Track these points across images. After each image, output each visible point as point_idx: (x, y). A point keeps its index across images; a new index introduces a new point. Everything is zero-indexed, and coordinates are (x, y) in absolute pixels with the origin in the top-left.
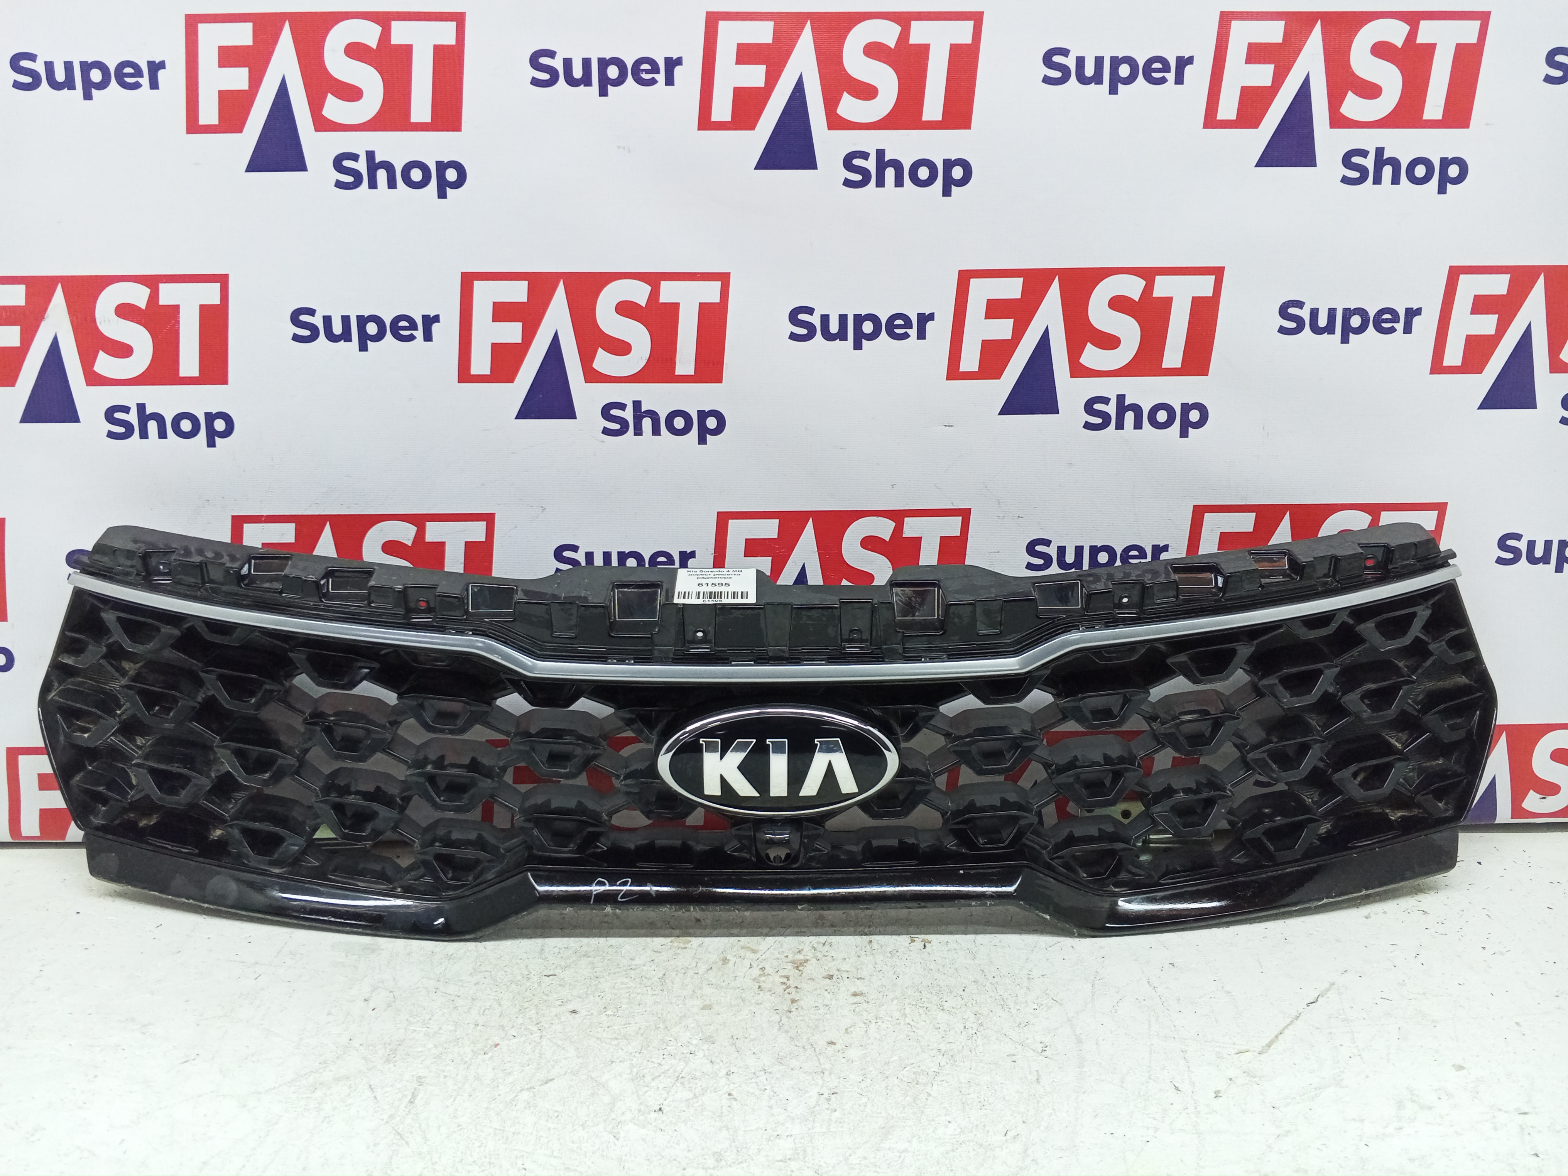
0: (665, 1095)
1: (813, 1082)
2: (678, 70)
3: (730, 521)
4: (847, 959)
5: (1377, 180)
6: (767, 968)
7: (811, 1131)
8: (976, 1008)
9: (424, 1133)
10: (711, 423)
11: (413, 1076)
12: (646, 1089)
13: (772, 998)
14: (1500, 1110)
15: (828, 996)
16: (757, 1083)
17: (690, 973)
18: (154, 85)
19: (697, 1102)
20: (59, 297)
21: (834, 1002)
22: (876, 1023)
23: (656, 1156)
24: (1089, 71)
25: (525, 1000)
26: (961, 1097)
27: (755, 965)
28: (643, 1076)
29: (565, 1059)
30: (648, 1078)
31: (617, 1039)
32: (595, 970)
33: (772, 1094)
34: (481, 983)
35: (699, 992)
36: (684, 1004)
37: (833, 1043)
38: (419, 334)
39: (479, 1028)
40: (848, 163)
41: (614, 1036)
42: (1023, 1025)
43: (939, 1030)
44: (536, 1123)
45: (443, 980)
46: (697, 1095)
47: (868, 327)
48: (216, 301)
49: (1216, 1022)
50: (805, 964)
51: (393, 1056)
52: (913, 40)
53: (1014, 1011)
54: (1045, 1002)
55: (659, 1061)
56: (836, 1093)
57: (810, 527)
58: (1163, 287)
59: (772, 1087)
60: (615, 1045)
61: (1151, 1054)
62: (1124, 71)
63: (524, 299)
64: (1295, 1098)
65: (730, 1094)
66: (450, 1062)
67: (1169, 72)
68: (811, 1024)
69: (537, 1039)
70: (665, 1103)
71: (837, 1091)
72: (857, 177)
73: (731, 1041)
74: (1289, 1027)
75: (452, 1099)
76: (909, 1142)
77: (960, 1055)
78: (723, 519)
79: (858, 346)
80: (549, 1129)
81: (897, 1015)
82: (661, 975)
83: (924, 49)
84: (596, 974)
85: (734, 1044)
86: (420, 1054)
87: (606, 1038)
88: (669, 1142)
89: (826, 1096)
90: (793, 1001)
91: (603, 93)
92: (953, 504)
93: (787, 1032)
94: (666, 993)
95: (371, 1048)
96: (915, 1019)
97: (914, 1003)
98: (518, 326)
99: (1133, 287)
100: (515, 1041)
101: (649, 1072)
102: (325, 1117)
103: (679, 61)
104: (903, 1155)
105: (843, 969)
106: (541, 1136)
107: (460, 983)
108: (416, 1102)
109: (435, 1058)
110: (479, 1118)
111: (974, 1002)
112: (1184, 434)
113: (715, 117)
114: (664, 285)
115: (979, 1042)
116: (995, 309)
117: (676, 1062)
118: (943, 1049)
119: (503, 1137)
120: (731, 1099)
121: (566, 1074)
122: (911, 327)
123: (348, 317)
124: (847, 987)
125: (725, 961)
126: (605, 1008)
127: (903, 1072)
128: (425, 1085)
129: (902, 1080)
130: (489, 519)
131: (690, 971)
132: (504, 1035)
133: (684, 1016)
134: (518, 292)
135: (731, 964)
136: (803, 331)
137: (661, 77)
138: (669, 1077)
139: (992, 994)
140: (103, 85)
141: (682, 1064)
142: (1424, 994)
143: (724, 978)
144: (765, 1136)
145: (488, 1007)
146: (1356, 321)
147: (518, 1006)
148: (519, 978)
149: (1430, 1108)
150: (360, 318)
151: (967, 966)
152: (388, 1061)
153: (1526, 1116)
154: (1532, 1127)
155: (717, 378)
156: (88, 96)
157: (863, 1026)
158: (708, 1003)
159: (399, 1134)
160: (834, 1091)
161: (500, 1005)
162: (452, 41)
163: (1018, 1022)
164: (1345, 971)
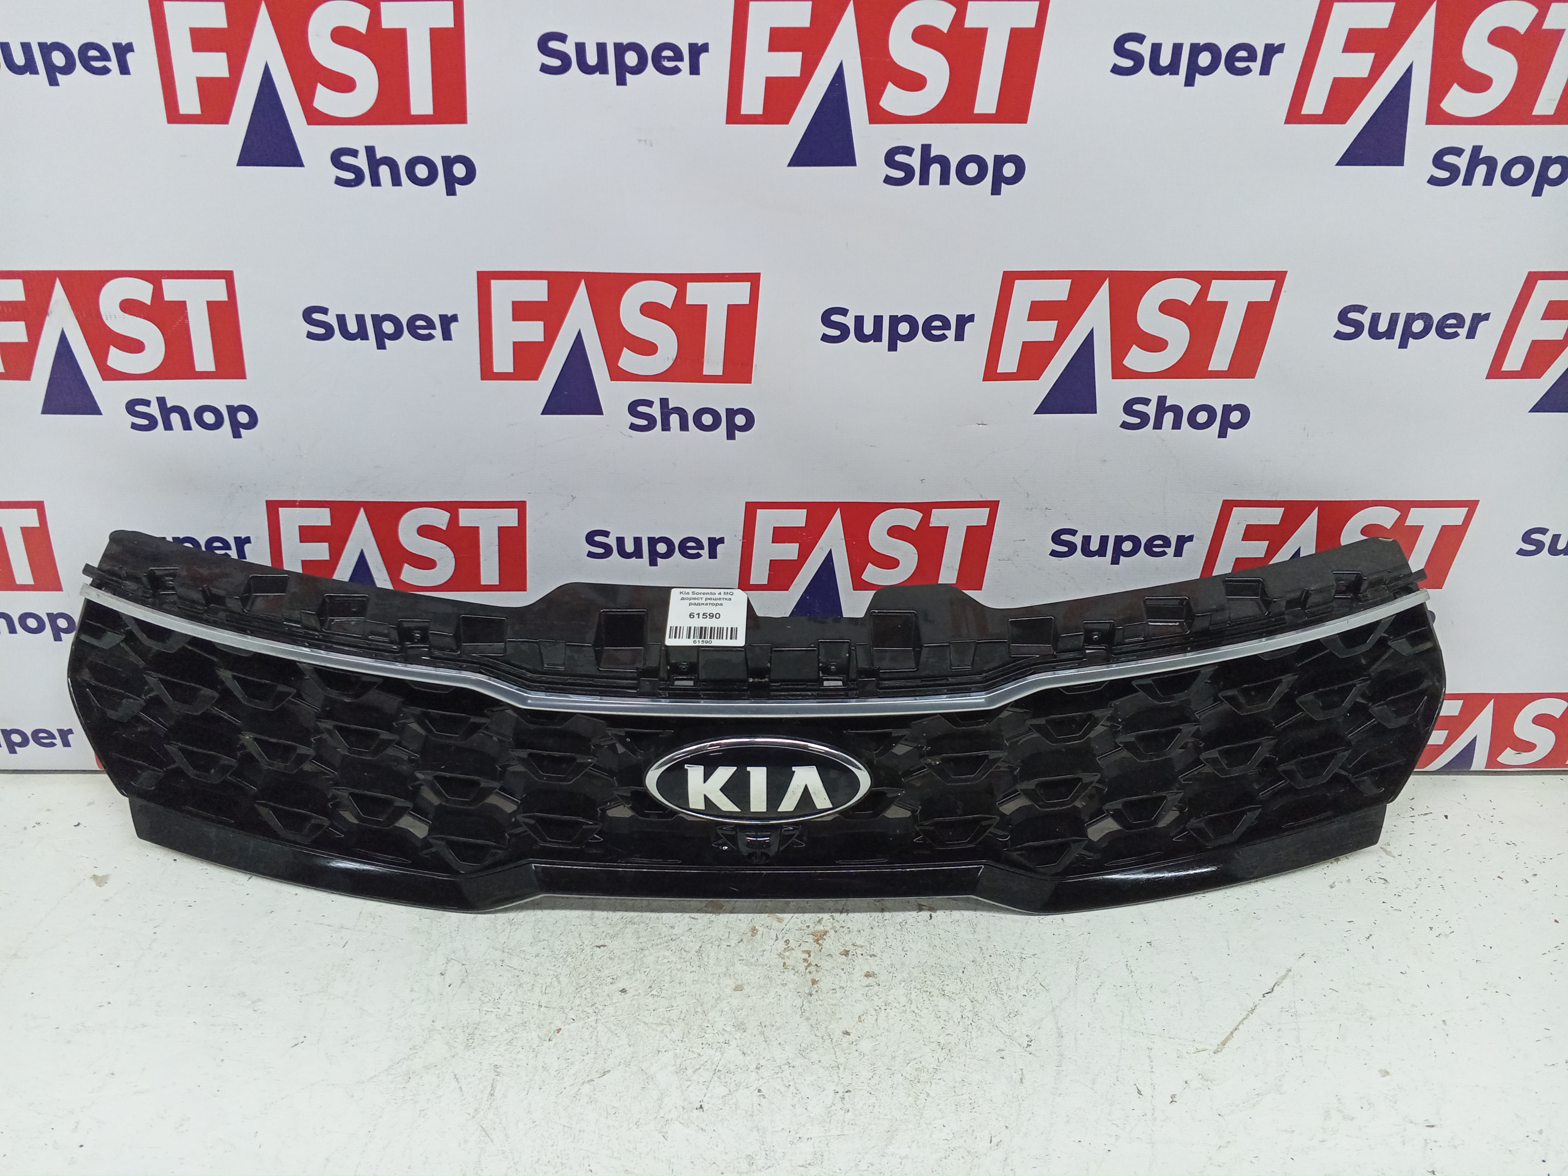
0: (705, 1091)
1: (830, 1078)
2: (703, 57)
3: (758, 510)
4: (862, 931)
5: (1468, 181)
6: (791, 941)
7: (828, 1134)
8: (973, 994)
9: (505, 1129)
10: (740, 420)
11: (490, 1064)
12: (689, 1083)
13: (795, 977)
14: (1411, 1122)
15: (844, 977)
16: (782, 1078)
17: (724, 945)
18: (124, 69)
19: (732, 1099)
20: (59, 292)
21: (849, 983)
22: (885, 1010)
23: (699, 1159)
24: (1165, 59)
25: (581, 976)
26: (955, 1098)
27: (780, 937)
28: (686, 1069)
29: (618, 1047)
30: (690, 1071)
31: (662, 1024)
32: (640, 940)
33: (795, 1091)
34: (541, 955)
35: (731, 969)
36: (719, 984)
37: (847, 1033)
38: (438, 332)
39: (543, 1009)
40: (890, 159)
41: (659, 1021)
42: (1012, 1015)
43: (940, 1020)
44: (597, 1120)
45: (507, 950)
46: (732, 1091)
47: (904, 328)
48: (223, 297)
49: (1181, 1015)
50: (825, 937)
51: (471, 1041)
52: (970, 23)
53: (1006, 998)
54: (1034, 987)
55: (699, 1052)
56: (850, 1091)
57: (837, 516)
58: (1218, 291)
59: (795, 1083)
60: (661, 1032)
61: (1120, 1051)
62: (1205, 59)
63: (545, 298)
64: (1239, 1105)
65: (759, 1091)
66: (520, 1049)
67: (1255, 61)
68: (829, 1011)
69: (593, 1023)
70: (706, 1099)
71: (851, 1090)
72: (900, 174)
73: (760, 1028)
74: (1244, 1022)
75: (526, 1092)
76: (909, 1147)
77: (957, 1050)
78: (751, 509)
79: (892, 347)
80: (609, 1127)
81: (904, 1000)
82: (698, 948)
83: (981, 34)
84: (641, 946)
85: (762, 1033)
86: (495, 1039)
87: (652, 1023)
88: (709, 1143)
89: (840, 1094)
90: (814, 982)
91: (621, 81)
92: (981, 496)
93: (808, 1019)
94: (703, 969)
95: (452, 1031)
96: (920, 1007)
97: (919, 987)
98: (540, 325)
99: (1187, 291)
100: (574, 1025)
101: (691, 1064)
102: (421, 1110)
103: (705, 48)
104: (904, 1161)
105: (858, 944)
106: (602, 1135)
107: (522, 955)
108: (495, 1094)
109: (508, 1044)
110: (549, 1113)
111: (971, 986)
112: (1222, 434)
113: (745, 110)
114: (690, 286)
115: (974, 1035)
116: (1039, 311)
117: (713, 1052)
118: (942, 1041)
119: (571, 1136)
120: (760, 1096)
121: (620, 1065)
122: (949, 329)
123: (363, 316)
124: (863, 965)
125: (754, 931)
126: (650, 987)
127: (906, 1068)
128: (501, 1075)
129: (906, 1077)
130: (521, 506)
131: (723, 943)
132: (565, 1019)
133: (718, 998)
134: (538, 292)
135: (758, 936)
136: (836, 333)
137: (685, 65)
138: (707, 1069)
139: (988, 977)
140: (68, 69)
141: (718, 1054)
142: (1369, 984)
143: (754, 953)
144: (789, 1139)
145: (548, 984)
146: (1418, 326)
147: (574, 984)
148: (574, 949)
149: (1352, 1119)
150: (374, 317)
151: (968, 942)
152: (468, 1047)
153: (1433, 1128)
154: (1435, 1141)
155: (746, 378)
156: (53, 82)
157: (873, 1013)
158: (739, 982)
159: (484, 1130)
160: (849, 1088)
161: (559, 982)
162: (450, 23)
163: (1009, 1012)
164: (1303, 954)
